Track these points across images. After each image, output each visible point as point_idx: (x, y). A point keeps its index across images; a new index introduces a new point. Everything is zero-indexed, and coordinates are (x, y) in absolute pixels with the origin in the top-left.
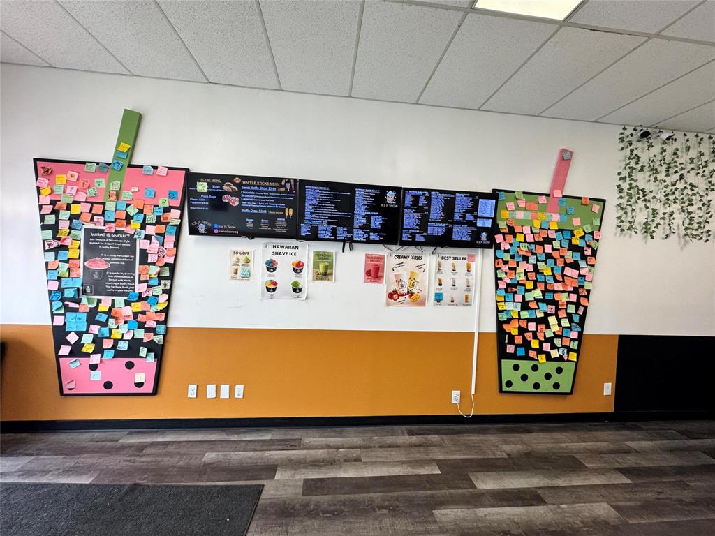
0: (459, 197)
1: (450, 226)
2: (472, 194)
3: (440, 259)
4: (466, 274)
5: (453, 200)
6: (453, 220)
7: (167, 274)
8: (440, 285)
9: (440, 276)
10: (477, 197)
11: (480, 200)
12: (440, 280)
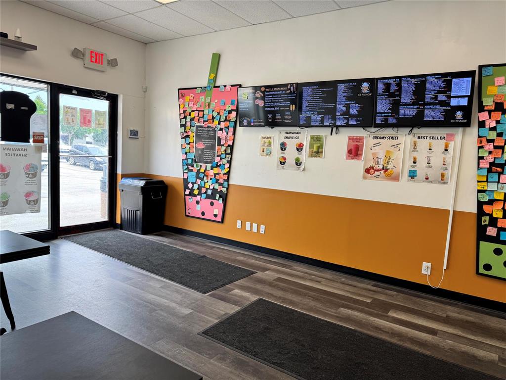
0: (429, 80)
1: (421, 107)
2: (444, 75)
3: (416, 139)
4: (443, 153)
5: (424, 83)
6: (424, 101)
7: (229, 151)
8: (415, 162)
9: (415, 154)
10: (449, 78)
11: (454, 80)
12: (415, 159)
